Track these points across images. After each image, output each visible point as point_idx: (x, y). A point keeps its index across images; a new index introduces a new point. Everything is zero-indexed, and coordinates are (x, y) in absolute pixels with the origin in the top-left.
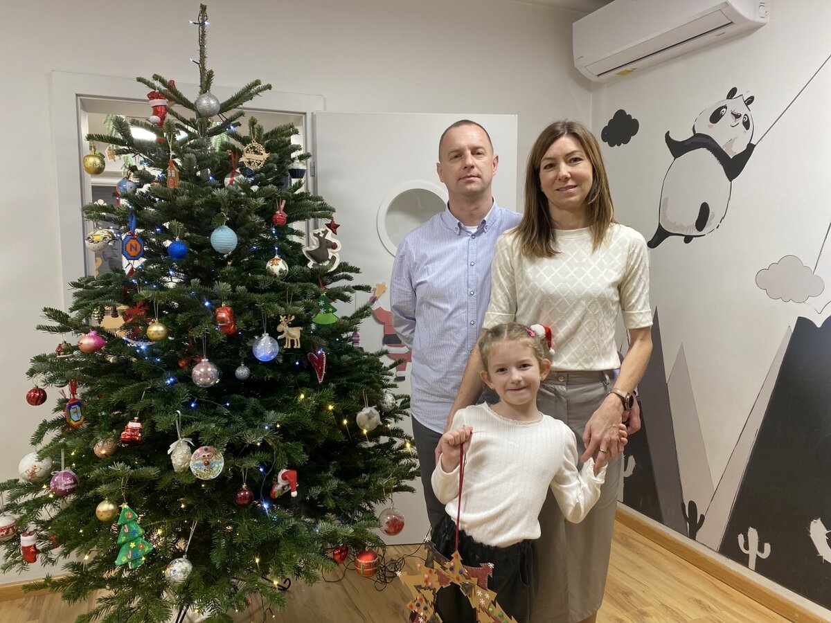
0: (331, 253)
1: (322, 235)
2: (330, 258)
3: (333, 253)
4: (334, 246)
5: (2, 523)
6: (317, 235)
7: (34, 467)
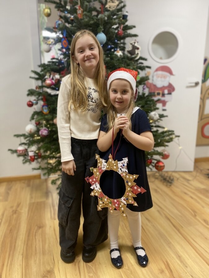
1: (133, 44)
2: (136, 53)
3: (138, 51)
4: (138, 49)
5: (21, 148)
6: (131, 44)
7: (31, 129)
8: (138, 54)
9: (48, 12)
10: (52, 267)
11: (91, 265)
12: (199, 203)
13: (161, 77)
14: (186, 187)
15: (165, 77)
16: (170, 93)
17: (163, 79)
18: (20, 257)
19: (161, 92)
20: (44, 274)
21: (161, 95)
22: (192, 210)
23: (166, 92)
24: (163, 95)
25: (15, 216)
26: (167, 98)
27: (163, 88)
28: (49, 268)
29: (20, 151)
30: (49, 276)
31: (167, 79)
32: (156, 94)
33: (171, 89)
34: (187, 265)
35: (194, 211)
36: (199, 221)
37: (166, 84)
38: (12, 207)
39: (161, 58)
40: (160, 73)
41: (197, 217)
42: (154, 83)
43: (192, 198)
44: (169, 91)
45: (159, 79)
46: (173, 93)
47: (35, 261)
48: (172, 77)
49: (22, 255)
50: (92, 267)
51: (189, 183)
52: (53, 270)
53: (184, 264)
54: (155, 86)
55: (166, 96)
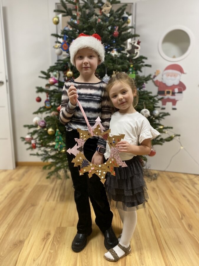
0: (136, 51)
1: (133, 44)
2: (136, 52)
3: (137, 51)
5: (28, 137)
6: (131, 44)
7: (37, 121)
8: (137, 53)
9: (56, 20)
10: (25, 238)
11: (57, 244)
12: (193, 207)
13: (171, 76)
14: (188, 190)
15: (175, 75)
16: (180, 92)
17: (173, 78)
18: (6, 226)
19: (171, 91)
20: (16, 242)
21: (171, 94)
22: (181, 212)
23: (176, 90)
24: (173, 94)
25: (19, 193)
26: (177, 97)
27: (174, 86)
28: (22, 239)
29: (27, 139)
30: (18, 245)
31: (178, 77)
32: (166, 92)
33: (182, 87)
34: (144, 263)
35: (183, 215)
36: (183, 225)
37: (176, 83)
38: (21, 186)
39: (174, 57)
40: (170, 71)
41: (183, 221)
42: (164, 82)
43: (188, 201)
44: (179, 89)
45: (169, 77)
46: (184, 92)
47: (15, 231)
48: (183, 75)
49: (8, 224)
50: (56, 245)
51: (194, 186)
52: (24, 241)
53: (142, 261)
54: (165, 84)
55: (176, 94)
